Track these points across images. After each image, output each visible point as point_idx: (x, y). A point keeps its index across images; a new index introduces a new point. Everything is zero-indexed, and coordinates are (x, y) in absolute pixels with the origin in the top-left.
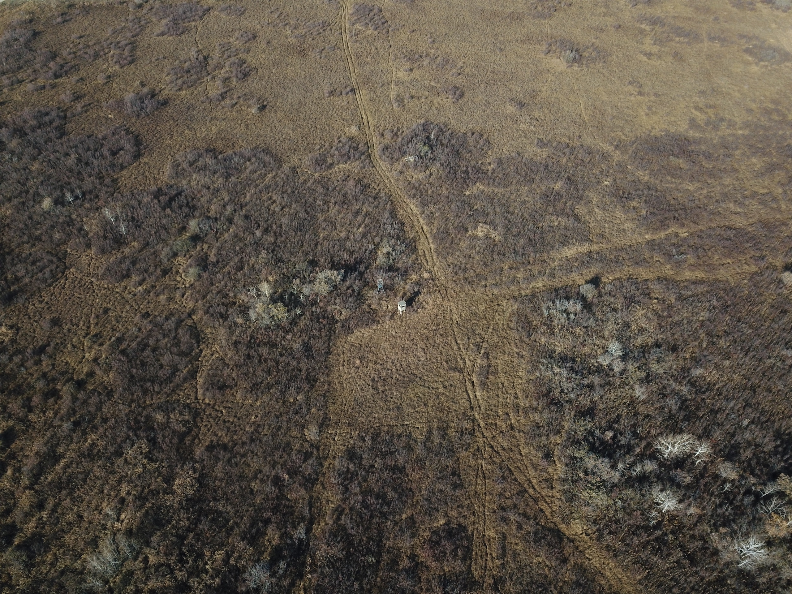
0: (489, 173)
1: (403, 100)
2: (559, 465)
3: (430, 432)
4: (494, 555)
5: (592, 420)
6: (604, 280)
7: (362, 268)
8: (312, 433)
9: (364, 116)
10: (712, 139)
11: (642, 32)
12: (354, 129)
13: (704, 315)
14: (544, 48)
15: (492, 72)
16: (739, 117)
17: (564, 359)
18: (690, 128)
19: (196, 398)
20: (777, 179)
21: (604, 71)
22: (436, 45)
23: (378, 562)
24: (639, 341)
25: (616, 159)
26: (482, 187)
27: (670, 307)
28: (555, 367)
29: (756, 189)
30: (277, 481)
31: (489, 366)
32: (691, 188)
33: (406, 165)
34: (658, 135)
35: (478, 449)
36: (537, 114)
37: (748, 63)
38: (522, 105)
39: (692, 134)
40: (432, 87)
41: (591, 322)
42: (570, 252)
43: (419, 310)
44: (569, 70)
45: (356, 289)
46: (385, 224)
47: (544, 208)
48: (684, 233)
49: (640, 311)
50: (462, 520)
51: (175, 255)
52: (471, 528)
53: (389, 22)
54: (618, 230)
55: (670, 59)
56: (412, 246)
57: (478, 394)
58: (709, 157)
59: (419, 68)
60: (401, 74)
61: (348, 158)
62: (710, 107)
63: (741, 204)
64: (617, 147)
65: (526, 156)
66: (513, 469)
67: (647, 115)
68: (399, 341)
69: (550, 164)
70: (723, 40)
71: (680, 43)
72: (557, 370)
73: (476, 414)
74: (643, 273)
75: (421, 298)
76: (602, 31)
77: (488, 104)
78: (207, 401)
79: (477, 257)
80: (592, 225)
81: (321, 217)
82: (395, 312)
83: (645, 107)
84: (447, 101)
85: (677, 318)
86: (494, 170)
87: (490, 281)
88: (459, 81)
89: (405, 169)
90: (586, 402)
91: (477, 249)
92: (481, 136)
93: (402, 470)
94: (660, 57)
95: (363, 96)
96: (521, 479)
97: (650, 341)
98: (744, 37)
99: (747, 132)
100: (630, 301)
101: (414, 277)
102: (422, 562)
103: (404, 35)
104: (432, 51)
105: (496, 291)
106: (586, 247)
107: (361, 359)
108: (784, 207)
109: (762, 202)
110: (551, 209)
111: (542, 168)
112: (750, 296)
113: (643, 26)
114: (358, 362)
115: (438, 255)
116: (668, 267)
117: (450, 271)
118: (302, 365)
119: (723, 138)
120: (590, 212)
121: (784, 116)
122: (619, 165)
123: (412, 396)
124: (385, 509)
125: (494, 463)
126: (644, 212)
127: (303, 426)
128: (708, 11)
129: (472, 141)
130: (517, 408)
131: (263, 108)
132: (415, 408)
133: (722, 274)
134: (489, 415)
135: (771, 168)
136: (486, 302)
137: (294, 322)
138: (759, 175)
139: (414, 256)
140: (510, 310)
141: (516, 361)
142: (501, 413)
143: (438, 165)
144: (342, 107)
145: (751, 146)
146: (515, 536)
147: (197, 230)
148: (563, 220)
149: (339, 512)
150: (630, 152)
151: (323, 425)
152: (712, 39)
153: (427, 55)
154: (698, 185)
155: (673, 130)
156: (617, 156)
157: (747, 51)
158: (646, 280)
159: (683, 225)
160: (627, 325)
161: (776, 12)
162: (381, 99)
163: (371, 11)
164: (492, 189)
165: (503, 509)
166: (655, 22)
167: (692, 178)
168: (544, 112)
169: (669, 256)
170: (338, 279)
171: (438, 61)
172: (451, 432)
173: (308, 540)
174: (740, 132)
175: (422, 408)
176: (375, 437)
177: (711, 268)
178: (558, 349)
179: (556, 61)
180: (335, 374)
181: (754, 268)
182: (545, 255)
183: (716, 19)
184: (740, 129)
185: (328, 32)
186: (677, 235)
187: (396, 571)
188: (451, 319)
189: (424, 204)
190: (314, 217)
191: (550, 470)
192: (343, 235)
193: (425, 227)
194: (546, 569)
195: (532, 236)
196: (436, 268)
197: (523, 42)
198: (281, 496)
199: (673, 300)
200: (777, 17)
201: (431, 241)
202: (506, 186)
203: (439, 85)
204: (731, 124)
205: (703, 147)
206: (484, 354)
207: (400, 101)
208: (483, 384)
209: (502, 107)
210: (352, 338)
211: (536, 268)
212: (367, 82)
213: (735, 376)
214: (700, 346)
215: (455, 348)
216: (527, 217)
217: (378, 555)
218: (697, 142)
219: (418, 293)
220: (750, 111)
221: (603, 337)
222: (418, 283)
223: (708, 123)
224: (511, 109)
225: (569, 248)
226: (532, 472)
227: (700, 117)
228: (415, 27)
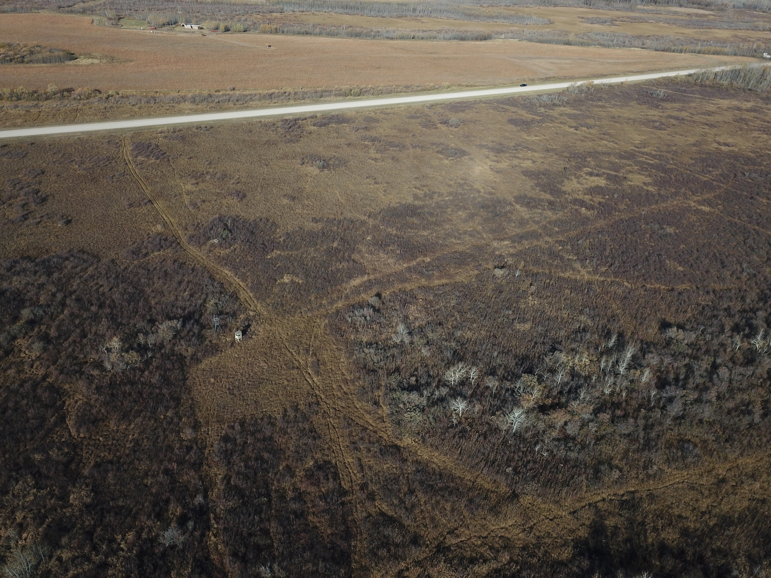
0: (282, 242)
1: (196, 204)
2: (385, 408)
3: (285, 410)
4: (355, 472)
5: (399, 374)
6: (383, 295)
7: (197, 316)
8: (188, 434)
9: (166, 218)
10: (430, 205)
11: (366, 146)
12: (159, 227)
13: (453, 303)
14: (299, 161)
15: (264, 179)
16: (444, 190)
17: (369, 344)
18: (414, 200)
19: (70, 435)
20: (477, 222)
21: (347, 172)
22: (213, 166)
23: (270, 501)
24: (417, 324)
25: (371, 224)
26: (279, 252)
27: (431, 302)
28: (365, 349)
29: (466, 229)
30: (167, 472)
31: (318, 360)
32: (425, 233)
33: (213, 245)
34: (395, 206)
35: (325, 412)
36: (306, 202)
37: (441, 159)
38: (294, 199)
39: (416, 203)
40: (218, 193)
41: (382, 319)
42: (356, 282)
43: (253, 337)
44: (321, 173)
45: (196, 331)
46: (206, 285)
47: (329, 258)
48: (428, 260)
49: (413, 308)
50: (326, 458)
51: (14, 338)
52: (333, 461)
53: (168, 154)
54: (385, 265)
55: (390, 161)
56: (235, 297)
57: (315, 379)
58: (431, 214)
59: (203, 182)
60: (189, 187)
61: (161, 247)
62: (424, 186)
63: (459, 239)
64: (369, 216)
65: (306, 229)
66: (353, 418)
67: (384, 195)
68: (242, 359)
69: (325, 231)
70: (422, 147)
71: (393, 150)
72: (366, 351)
73: (317, 392)
74: (408, 286)
75: (252, 328)
76: (338, 147)
77: (267, 200)
78: (82, 435)
79: (289, 296)
80: (366, 264)
81: (148, 290)
82: (233, 342)
83: (381, 191)
84: (233, 201)
85: (437, 307)
86: (284, 241)
87: (304, 309)
88: (239, 187)
89: (212, 249)
90: (392, 366)
91: (287, 291)
92: (268, 220)
93: (271, 438)
94: (383, 160)
95: (159, 205)
96: (361, 422)
97: (424, 323)
98: (435, 144)
99: (451, 198)
100: (405, 303)
101: (242, 316)
102: (304, 491)
103: (183, 161)
104: (211, 170)
105: (310, 315)
106: (366, 278)
107: (215, 377)
108: (485, 236)
109: (471, 235)
110: (334, 259)
111: (320, 235)
112: (478, 287)
113: (366, 143)
114: (212, 380)
115: (258, 300)
116: (423, 280)
117: (270, 308)
118: (165, 391)
119: (437, 203)
120: (363, 257)
121: (472, 186)
122: (374, 226)
123: (264, 392)
124: (265, 466)
125: (339, 418)
126: (398, 252)
127: (179, 432)
128: (407, 131)
129: (261, 225)
130: (346, 381)
131: (68, 222)
132: (268, 399)
133: (458, 279)
134: (326, 390)
135: (472, 216)
136: (304, 322)
137: (147, 363)
138: (466, 221)
139: (238, 303)
140: (323, 324)
141: (337, 354)
142: (334, 387)
143: (239, 242)
144: (144, 214)
145: (456, 206)
146: (367, 457)
147: (32, 316)
148: (345, 264)
149: (227, 478)
150: (379, 218)
151: (196, 426)
152: (415, 147)
153: (207, 173)
154: (429, 231)
155: (404, 202)
156: (371, 222)
157: (438, 152)
158: (412, 290)
159: (426, 256)
160: (406, 317)
161: (451, 129)
162: (178, 205)
163: (149, 147)
164: (286, 253)
165: (354, 443)
166: (373, 140)
167: (424, 229)
168: (311, 201)
169: (421, 274)
170: (179, 326)
171: (218, 176)
172: (302, 407)
173: (207, 504)
174: (447, 198)
175: (274, 398)
176: (242, 424)
177: (451, 276)
178: (365, 340)
179: (310, 169)
180: (195, 393)
181: (476, 272)
182: (339, 287)
183: (414, 135)
184: (447, 196)
185: (113, 164)
186: (424, 261)
187: (285, 502)
188: (281, 338)
189: (235, 269)
190: (142, 291)
191: (380, 412)
192: (173, 298)
193: (241, 283)
194: (394, 470)
195: (326, 276)
196: (258, 308)
197: (282, 158)
198: (174, 481)
199: (432, 298)
200: (452, 131)
201: (249, 291)
202: (297, 250)
203: (223, 191)
204: (440, 195)
205: (426, 210)
206: (312, 354)
207: (195, 205)
208: (317, 373)
209: (278, 201)
210: (202, 366)
211: (335, 296)
212: (160, 195)
213: (482, 332)
214: (456, 319)
215: (289, 355)
216: (319, 266)
217: (268, 495)
218: (422, 207)
219: (249, 326)
220: (450, 186)
221: (392, 327)
222: (247, 319)
223: (425, 195)
224: (285, 201)
225: (354, 280)
226: (368, 417)
227: (420, 193)
228: (192, 155)
